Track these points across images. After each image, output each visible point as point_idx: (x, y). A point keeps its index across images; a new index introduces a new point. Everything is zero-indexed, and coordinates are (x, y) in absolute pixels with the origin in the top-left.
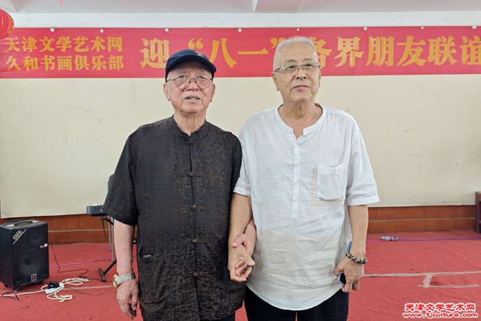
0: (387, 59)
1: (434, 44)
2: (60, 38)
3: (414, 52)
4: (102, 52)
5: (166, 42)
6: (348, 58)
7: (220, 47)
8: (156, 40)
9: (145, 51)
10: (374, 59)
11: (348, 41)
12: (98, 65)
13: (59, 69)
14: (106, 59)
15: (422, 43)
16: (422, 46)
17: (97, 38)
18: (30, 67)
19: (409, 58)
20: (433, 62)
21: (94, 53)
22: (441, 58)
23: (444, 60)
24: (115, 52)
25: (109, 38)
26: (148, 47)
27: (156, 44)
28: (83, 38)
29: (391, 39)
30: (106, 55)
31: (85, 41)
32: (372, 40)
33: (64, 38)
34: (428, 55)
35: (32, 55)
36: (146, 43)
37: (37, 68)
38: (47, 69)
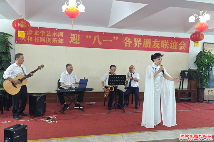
0: (149, 46)
1: (163, 42)
2: (41, 31)
3: (157, 44)
4: (56, 37)
6: (137, 44)
7: (97, 38)
8: (75, 34)
9: (71, 38)
10: (145, 45)
11: (138, 39)
12: (55, 41)
13: (40, 42)
14: (58, 40)
15: (159, 41)
16: (159, 43)
17: (55, 32)
18: (29, 40)
19: (155, 46)
20: (162, 47)
21: (53, 37)
22: (164, 47)
23: (165, 47)
24: (61, 37)
25: (59, 32)
26: (73, 36)
27: (75, 36)
28: (50, 31)
29: (150, 40)
30: (58, 38)
31: (50, 33)
32: (144, 39)
33: (43, 31)
34: (161, 45)
35: (31, 36)
36: (72, 35)
37: (32, 41)
38: (36, 41)
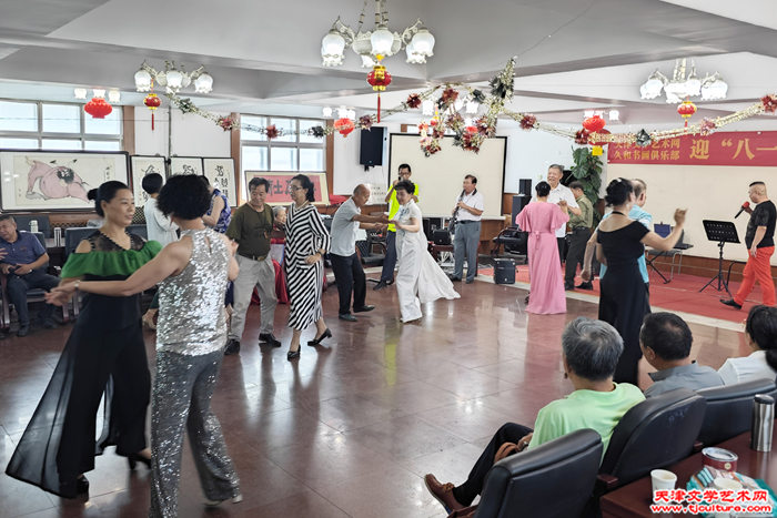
4: (668, 148)
5: (707, 142)
7: (744, 145)
8: (701, 140)
9: (693, 148)
12: (664, 156)
13: (642, 158)
14: (669, 153)
17: (666, 139)
18: (626, 157)
21: (663, 149)
24: (675, 148)
25: (672, 140)
26: (696, 145)
27: (701, 144)
30: (669, 149)
31: (658, 141)
35: (629, 150)
36: (694, 142)
37: (630, 158)
38: (635, 159)
